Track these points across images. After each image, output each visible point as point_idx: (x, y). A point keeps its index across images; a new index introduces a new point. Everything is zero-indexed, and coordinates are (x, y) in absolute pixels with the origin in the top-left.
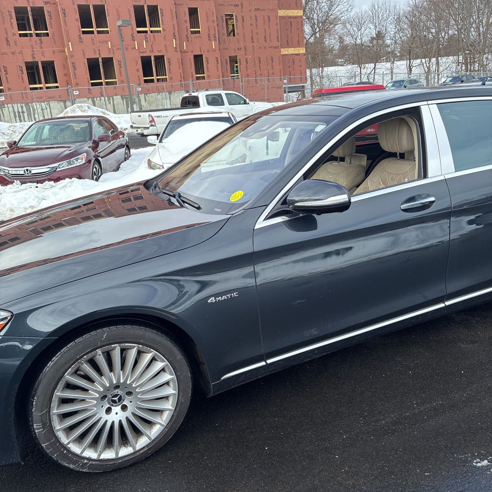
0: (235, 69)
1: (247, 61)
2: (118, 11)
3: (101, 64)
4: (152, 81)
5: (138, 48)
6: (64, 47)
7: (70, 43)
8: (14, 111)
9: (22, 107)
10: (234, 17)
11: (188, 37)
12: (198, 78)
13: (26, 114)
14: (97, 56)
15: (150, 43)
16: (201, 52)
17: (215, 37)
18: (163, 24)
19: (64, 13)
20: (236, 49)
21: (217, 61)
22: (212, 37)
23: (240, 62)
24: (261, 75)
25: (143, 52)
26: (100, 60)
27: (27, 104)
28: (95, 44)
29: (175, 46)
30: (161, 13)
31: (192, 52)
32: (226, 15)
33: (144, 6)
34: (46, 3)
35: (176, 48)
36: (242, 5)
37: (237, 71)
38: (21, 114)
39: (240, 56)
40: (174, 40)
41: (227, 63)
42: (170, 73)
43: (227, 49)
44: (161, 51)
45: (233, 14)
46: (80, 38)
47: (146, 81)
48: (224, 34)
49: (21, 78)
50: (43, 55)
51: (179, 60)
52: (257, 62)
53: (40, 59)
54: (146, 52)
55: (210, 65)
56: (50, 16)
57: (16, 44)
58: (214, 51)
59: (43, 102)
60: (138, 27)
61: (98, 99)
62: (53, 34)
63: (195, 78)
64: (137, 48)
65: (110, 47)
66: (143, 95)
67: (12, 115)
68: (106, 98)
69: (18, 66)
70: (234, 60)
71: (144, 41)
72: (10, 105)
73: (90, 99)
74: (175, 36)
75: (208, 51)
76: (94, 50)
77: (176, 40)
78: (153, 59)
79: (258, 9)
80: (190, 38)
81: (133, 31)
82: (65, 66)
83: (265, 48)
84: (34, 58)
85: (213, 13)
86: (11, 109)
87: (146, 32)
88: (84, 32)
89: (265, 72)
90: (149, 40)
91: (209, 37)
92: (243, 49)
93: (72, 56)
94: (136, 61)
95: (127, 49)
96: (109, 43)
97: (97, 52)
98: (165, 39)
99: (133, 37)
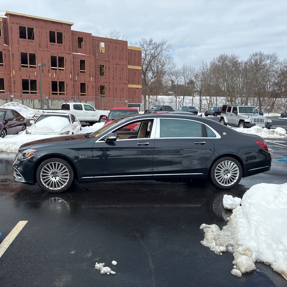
0: (103, 92)
1: (109, 89)
2: (42, 58)
3: (29, 83)
4: (57, 94)
5: (51, 76)
6: (10, 72)
7: (14, 71)
10: (105, 66)
11: (78, 74)
12: (81, 95)
14: (28, 78)
16: (85, 81)
17: (93, 75)
18: (65, 66)
19: (13, 56)
20: (104, 82)
21: (93, 87)
22: (91, 75)
23: (106, 89)
24: (116, 96)
25: (53, 79)
26: (29, 81)
28: (28, 72)
30: (65, 61)
31: (80, 81)
32: (100, 65)
33: (56, 57)
34: (4, 50)
35: (71, 79)
36: (109, 61)
37: (104, 93)
39: (106, 86)
40: (71, 75)
41: (99, 89)
42: (67, 91)
43: (99, 82)
44: (63, 80)
45: (104, 65)
46: (20, 69)
47: (53, 94)
48: (98, 74)
51: (72, 85)
52: (115, 90)
54: (55, 79)
55: (89, 89)
56: (5, 56)
58: (92, 82)
60: (52, 66)
61: (26, 100)
62: (6, 65)
63: (80, 95)
65: (36, 75)
66: (51, 100)
68: (30, 100)
70: (102, 88)
71: (55, 74)
73: (21, 100)
74: (71, 73)
75: (89, 82)
76: (27, 76)
77: (71, 74)
78: (58, 83)
79: (117, 64)
80: (79, 74)
81: (49, 68)
82: (10, 82)
83: (120, 83)
85: (93, 63)
87: (56, 69)
88: (22, 66)
89: (119, 95)
90: (57, 74)
91: (90, 75)
92: (108, 82)
93: (14, 77)
94: (49, 83)
95: (45, 77)
96: (35, 73)
97: (28, 76)
98: (66, 74)
99: (49, 71)
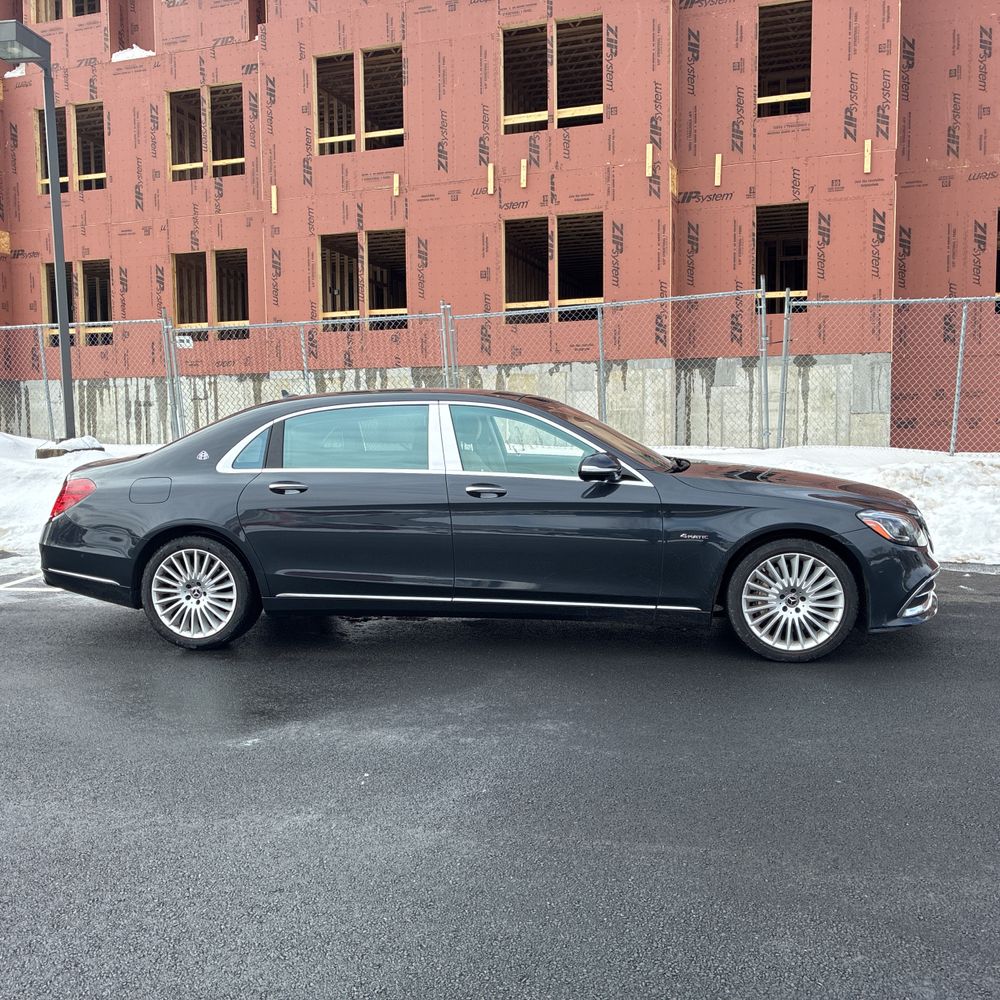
2: (442, 60)
3: (363, 256)
4: (539, 316)
5: (497, 188)
7: (274, 188)
8: (127, 398)
9: (147, 388)
11: (737, 133)
13: (154, 410)
14: (351, 229)
15: (546, 168)
16: (795, 185)
17: (883, 118)
22: (866, 120)
25: (512, 205)
26: (362, 240)
27: (160, 380)
28: (351, 185)
29: (649, 173)
31: (752, 192)
34: (249, 69)
35: (655, 179)
38: (143, 408)
40: (650, 147)
44: (585, 198)
46: (308, 169)
47: (514, 317)
49: (156, 302)
50: (220, 234)
53: (210, 244)
54: (526, 202)
55: (838, 250)
56: (254, 108)
57: (157, 204)
58: (870, 181)
59: (202, 377)
61: (337, 374)
64: (491, 191)
65: (396, 193)
66: (493, 369)
67: (122, 411)
68: (362, 373)
69: (154, 270)
71: (524, 162)
72: (120, 382)
73: (311, 375)
74: (655, 129)
75: (836, 185)
76: (345, 208)
77: (657, 144)
78: (551, 228)
84: (195, 242)
86: (122, 392)
87: (542, 125)
88: (324, 150)
90: (544, 157)
91: (850, 120)
93: (276, 230)
94: (485, 241)
95: (455, 196)
96: (396, 177)
97: (353, 211)
98: (611, 147)
99: (483, 149)
